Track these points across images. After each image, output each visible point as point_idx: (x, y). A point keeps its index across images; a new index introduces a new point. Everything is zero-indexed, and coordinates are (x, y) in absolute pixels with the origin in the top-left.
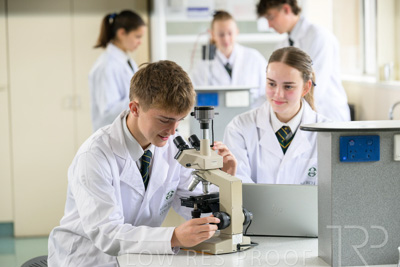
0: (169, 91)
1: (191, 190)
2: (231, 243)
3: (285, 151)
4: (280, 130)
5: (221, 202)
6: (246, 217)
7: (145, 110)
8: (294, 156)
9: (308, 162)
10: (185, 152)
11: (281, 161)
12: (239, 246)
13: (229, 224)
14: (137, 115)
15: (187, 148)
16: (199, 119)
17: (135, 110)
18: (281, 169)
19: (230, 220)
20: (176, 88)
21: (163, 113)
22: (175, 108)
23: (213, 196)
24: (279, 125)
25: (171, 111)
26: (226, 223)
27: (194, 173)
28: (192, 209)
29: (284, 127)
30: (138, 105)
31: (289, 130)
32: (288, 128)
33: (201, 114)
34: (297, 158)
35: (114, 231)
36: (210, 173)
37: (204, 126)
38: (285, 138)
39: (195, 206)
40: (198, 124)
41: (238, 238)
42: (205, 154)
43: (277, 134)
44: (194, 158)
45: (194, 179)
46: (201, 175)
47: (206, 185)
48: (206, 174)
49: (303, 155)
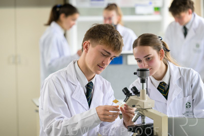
0: (111, 35)
1: (135, 121)
3: (166, 97)
4: (159, 86)
5: (154, 129)
8: (173, 99)
10: (131, 97)
11: (166, 104)
15: (131, 94)
16: (140, 77)
17: (87, 48)
18: (168, 109)
20: (115, 35)
21: (105, 48)
23: (149, 125)
27: (136, 111)
29: (161, 83)
31: (164, 84)
32: (163, 82)
33: (141, 74)
36: (147, 111)
37: (143, 81)
38: (164, 89)
39: (138, 132)
40: (139, 79)
42: (144, 98)
43: (158, 89)
44: (138, 101)
45: (136, 114)
46: (141, 112)
47: (144, 118)
48: (144, 111)
49: (178, 96)
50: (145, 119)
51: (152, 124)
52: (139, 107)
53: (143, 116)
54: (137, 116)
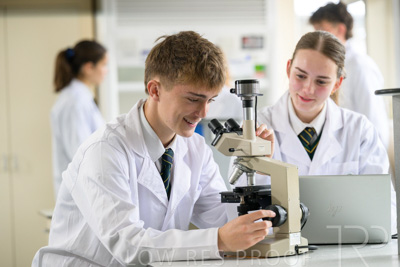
0: (198, 60)
1: (233, 183)
2: (288, 243)
3: (311, 156)
5: (273, 194)
6: (303, 213)
7: (168, 89)
9: (341, 167)
10: (224, 134)
11: (308, 168)
12: (297, 248)
13: (286, 220)
14: (157, 99)
15: (225, 131)
16: (241, 95)
17: (156, 92)
19: (287, 215)
20: (206, 57)
21: (191, 88)
22: (206, 81)
24: (301, 127)
25: (202, 85)
26: (282, 219)
27: (237, 161)
28: (239, 204)
29: (307, 129)
30: (159, 84)
32: (312, 129)
33: (243, 89)
34: (327, 164)
35: (138, 236)
36: (258, 160)
37: (247, 104)
39: (242, 200)
40: (239, 101)
41: (296, 238)
42: (250, 137)
44: (239, 141)
45: (237, 169)
46: (245, 164)
47: (252, 176)
48: (252, 161)
49: (333, 159)
50: (254, 178)
51: (269, 187)
52: (241, 153)
53: (249, 171)
54: (238, 172)
